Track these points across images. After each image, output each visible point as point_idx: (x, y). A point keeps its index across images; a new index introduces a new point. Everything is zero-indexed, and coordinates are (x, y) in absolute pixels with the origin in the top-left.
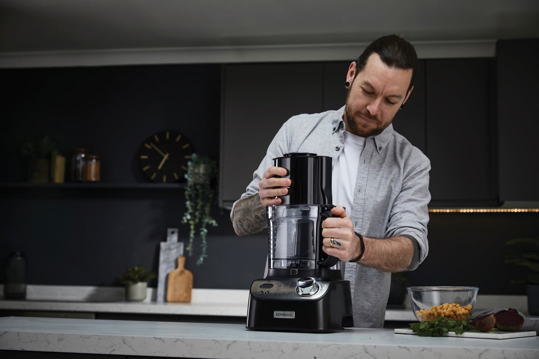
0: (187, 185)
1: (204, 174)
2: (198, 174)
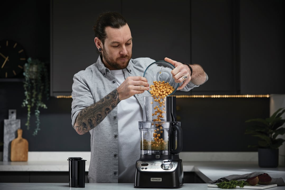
0: (25, 80)
1: (37, 72)
2: (32, 72)
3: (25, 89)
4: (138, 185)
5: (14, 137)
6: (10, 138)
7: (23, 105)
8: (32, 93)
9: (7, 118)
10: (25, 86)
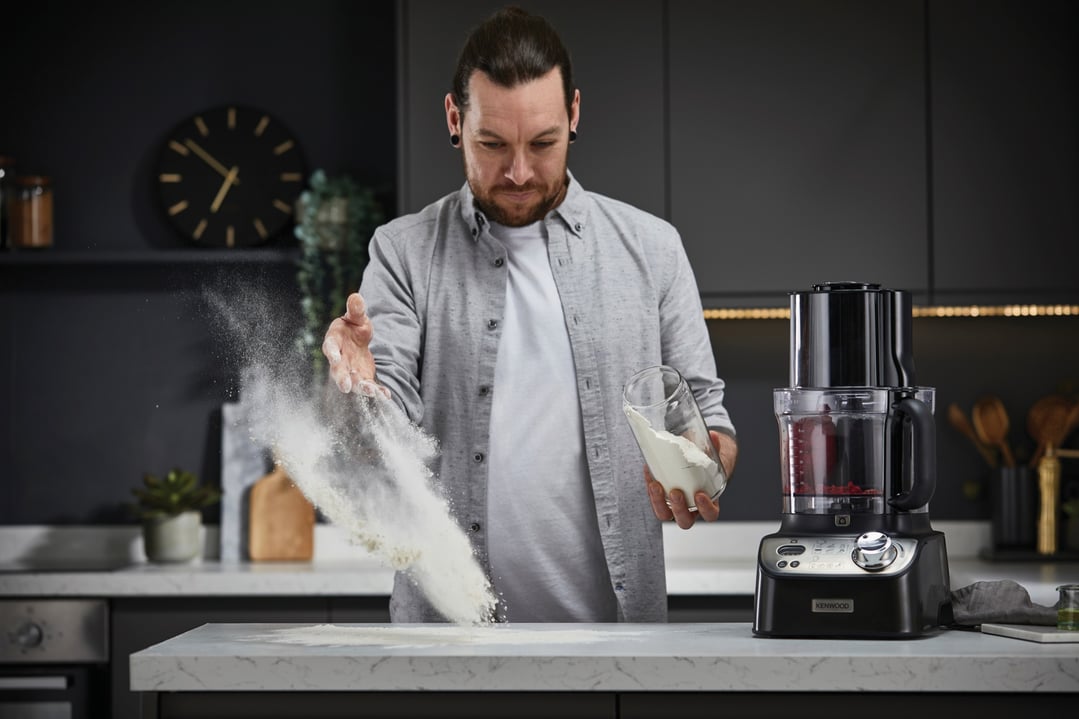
0: (302, 256)
1: (345, 226)
2: (328, 224)
3: (304, 288)
4: (768, 628)
5: (260, 473)
6: (246, 472)
7: (296, 348)
9: (235, 399)
10: (302, 276)
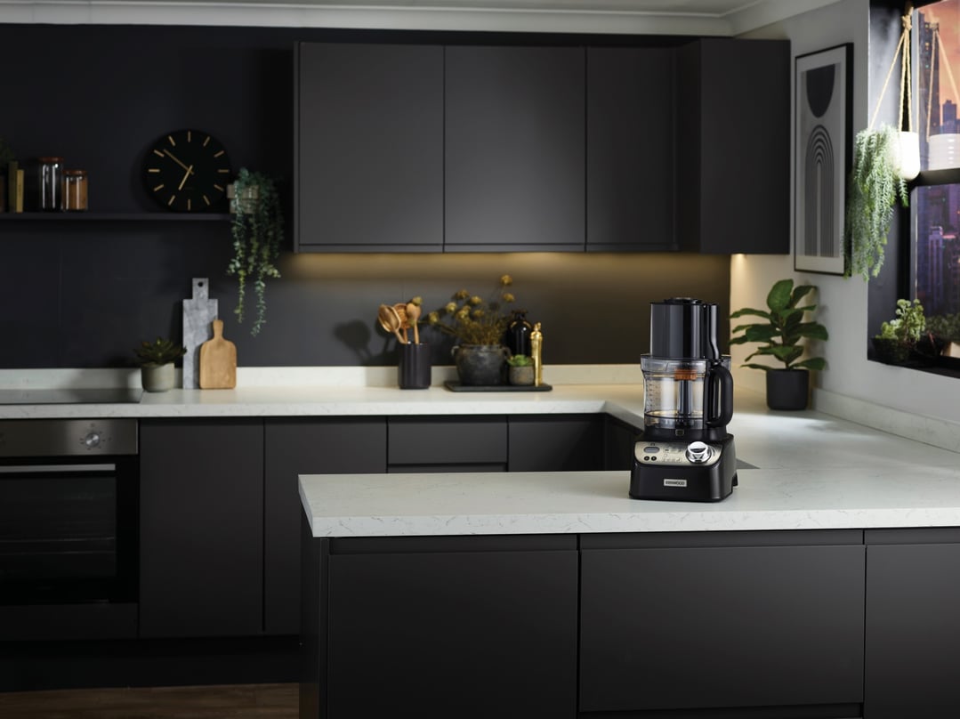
0: (234, 218)
1: (256, 200)
2: (248, 199)
3: (236, 236)
5: (206, 337)
6: (197, 337)
7: (230, 270)
8: (249, 246)
9: (190, 296)
10: (235, 228)
